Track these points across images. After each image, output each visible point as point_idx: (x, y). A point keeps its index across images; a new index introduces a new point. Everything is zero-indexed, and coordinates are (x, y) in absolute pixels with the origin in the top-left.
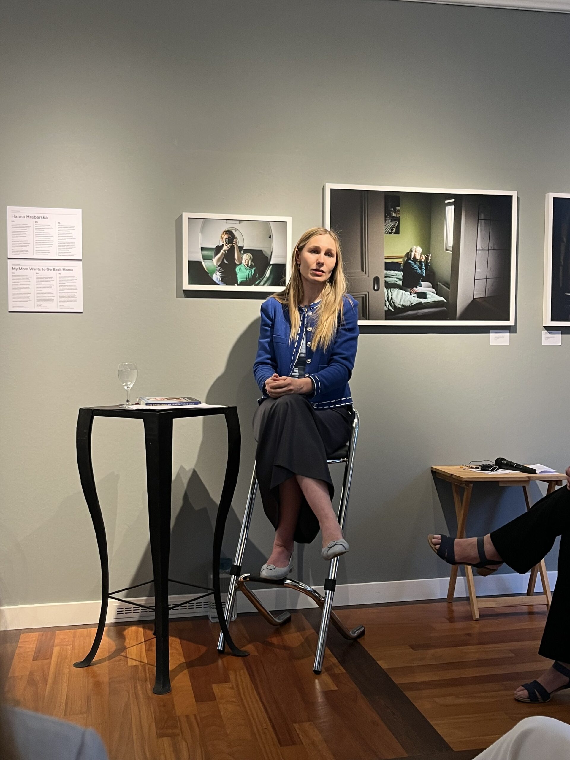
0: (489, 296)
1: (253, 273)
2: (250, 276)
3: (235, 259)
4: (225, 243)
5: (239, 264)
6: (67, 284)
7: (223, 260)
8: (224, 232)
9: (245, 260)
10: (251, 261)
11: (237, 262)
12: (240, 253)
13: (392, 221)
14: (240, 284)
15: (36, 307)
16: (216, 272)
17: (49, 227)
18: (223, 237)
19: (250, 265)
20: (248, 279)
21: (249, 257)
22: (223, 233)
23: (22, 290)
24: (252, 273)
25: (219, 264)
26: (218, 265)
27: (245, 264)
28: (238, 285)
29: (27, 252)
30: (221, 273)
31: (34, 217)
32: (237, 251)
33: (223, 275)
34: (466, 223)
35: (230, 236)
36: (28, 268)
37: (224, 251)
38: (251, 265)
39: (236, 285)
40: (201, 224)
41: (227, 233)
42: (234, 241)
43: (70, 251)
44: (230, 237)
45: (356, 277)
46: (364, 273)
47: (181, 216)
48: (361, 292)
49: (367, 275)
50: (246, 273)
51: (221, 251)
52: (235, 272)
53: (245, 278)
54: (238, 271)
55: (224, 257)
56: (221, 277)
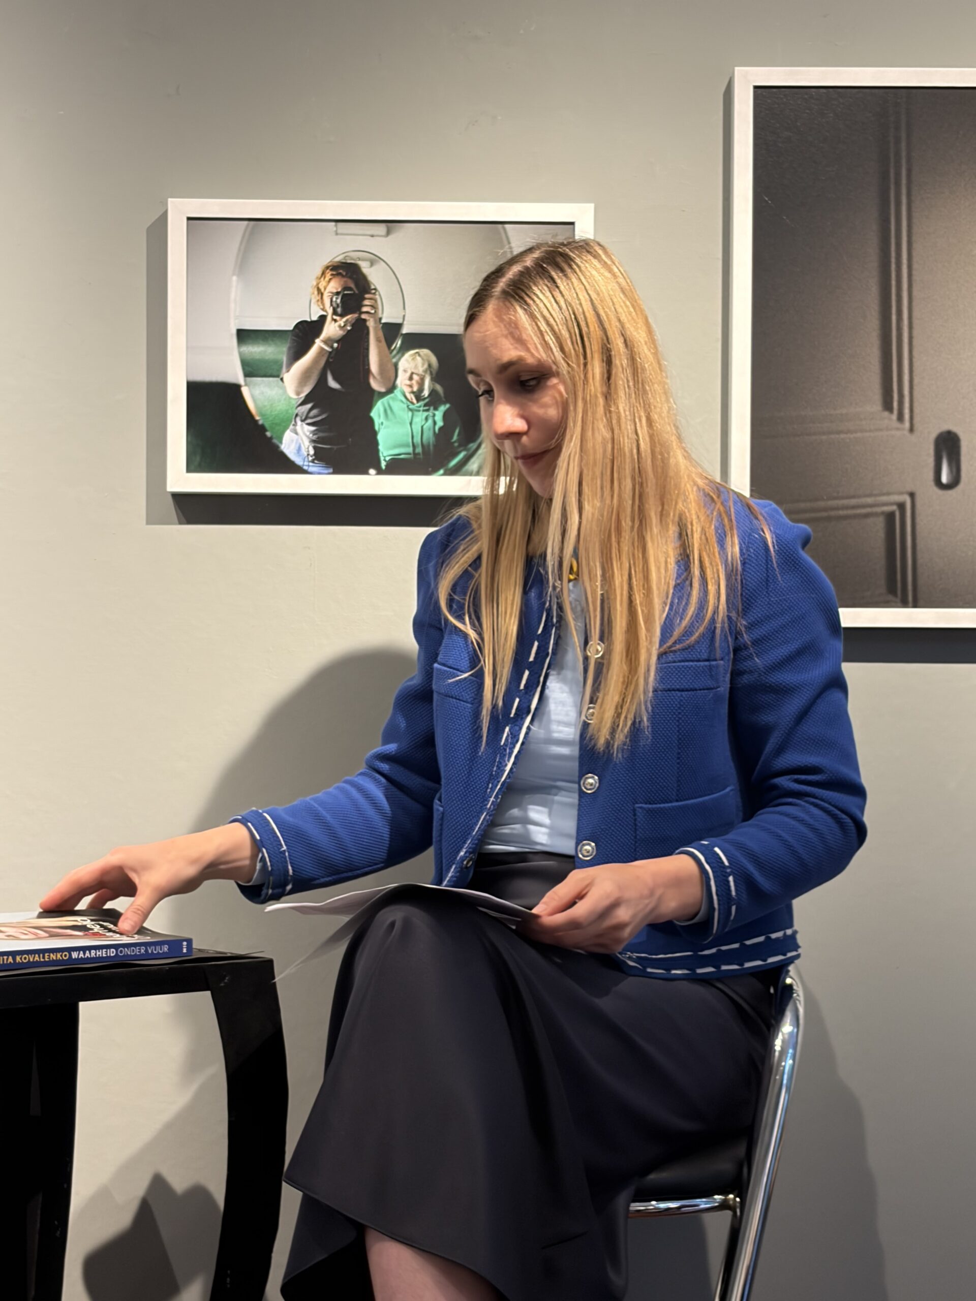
1: (440, 423)
2: (429, 436)
3: (368, 371)
4: (330, 311)
5: (383, 390)
7: (322, 380)
8: (327, 268)
9: (408, 374)
10: (436, 378)
11: (375, 385)
12: (389, 346)
14: (387, 466)
16: (295, 425)
18: (322, 288)
19: (426, 393)
20: (419, 450)
21: (423, 365)
22: (323, 273)
24: (435, 423)
25: (307, 390)
26: (303, 395)
27: (407, 390)
28: (380, 472)
30: (313, 428)
32: (378, 340)
33: (321, 435)
35: (352, 286)
37: (326, 342)
38: (433, 392)
39: (372, 471)
40: (239, 240)
41: (339, 274)
42: (366, 302)
44: (349, 289)
45: (859, 435)
46: (895, 416)
47: (166, 213)
48: (884, 494)
49: (907, 424)
50: (411, 424)
51: (313, 343)
52: (371, 421)
53: (407, 446)
54: (382, 419)
55: (328, 365)
56: (312, 441)
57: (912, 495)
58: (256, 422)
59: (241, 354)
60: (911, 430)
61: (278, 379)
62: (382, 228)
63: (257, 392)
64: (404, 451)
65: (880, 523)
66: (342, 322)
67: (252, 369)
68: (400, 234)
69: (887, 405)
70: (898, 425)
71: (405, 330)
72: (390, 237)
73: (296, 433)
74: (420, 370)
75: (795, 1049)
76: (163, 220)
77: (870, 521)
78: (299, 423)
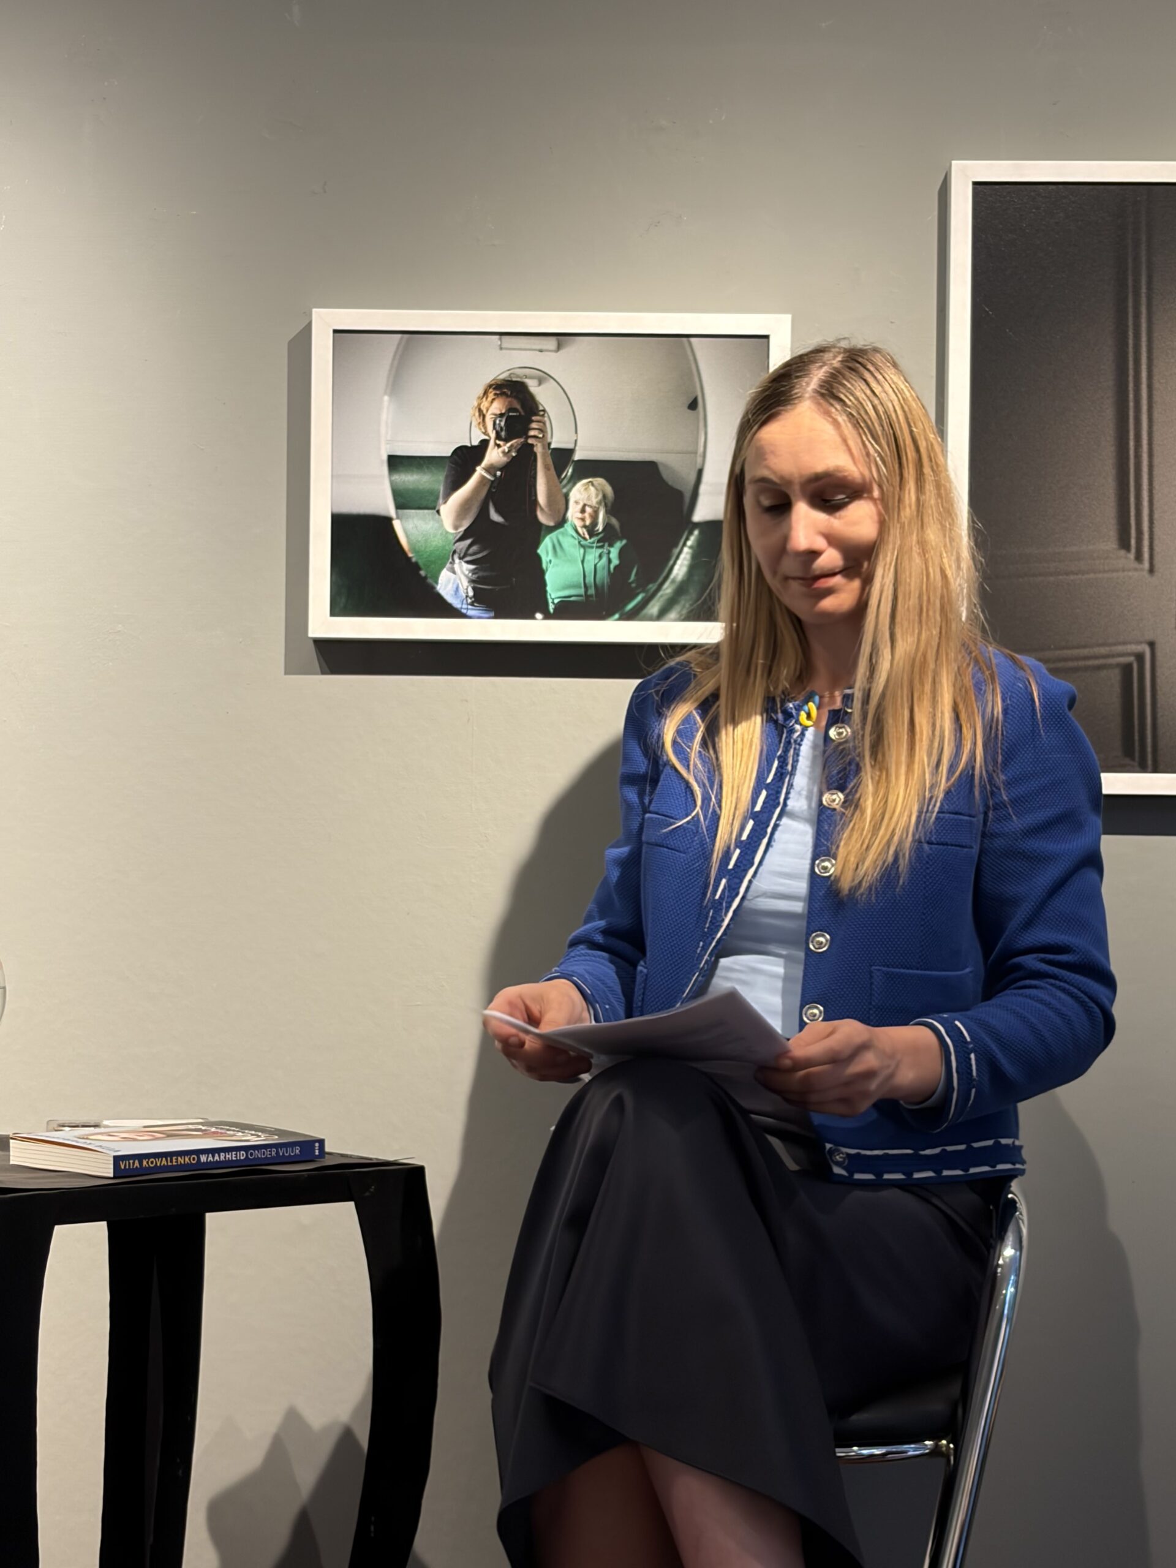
1: (615, 561)
2: (603, 575)
3: (535, 502)
4: (493, 435)
5: (552, 524)
7: (483, 512)
8: (490, 386)
9: (580, 507)
10: (608, 512)
11: (542, 518)
12: (559, 474)
14: (555, 609)
16: (453, 562)
18: (484, 408)
19: (600, 527)
20: (592, 591)
21: (597, 495)
22: (486, 393)
24: (610, 561)
25: (466, 524)
26: (462, 529)
27: (579, 524)
28: (548, 616)
30: (472, 567)
32: (546, 468)
33: (481, 574)
35: (518, 407)
37: (488, 470)
38: (608, 526)
39: (539, 616)
40: (392, 355)
41: (503, 394)
42: (534, 425)
44: (515, 410)
45: (1092, 576)
46: (1132, 555)
47: (309, 325)
48: (1120, 644)
49: (1146, 565)
50: (583, 562)
51: (474, 471)
52: (537, 559)
53: (580, 587)
54: (551, 556)
55: (490, 496)
56: (471, 581)
57: (1152, 645)
58: (409, 559)
59: (392, 483)
60: (1152, 570)
61: (434, 511)
62: (551, 343)
63: (410, 525)
64: (574, 593)
65: (1115, 676)
66: (506, 448)
67: (404, 500)
68: (574, 348)
69: (1124, 544)
70: (1136, 565)
71: (577, 456)
72: (561, 352)
73: (454, 572)
74: (594, 501)
75: (1017, 1275)
76: (306, 332)
77: (1104, 673)
78: (457, 561)
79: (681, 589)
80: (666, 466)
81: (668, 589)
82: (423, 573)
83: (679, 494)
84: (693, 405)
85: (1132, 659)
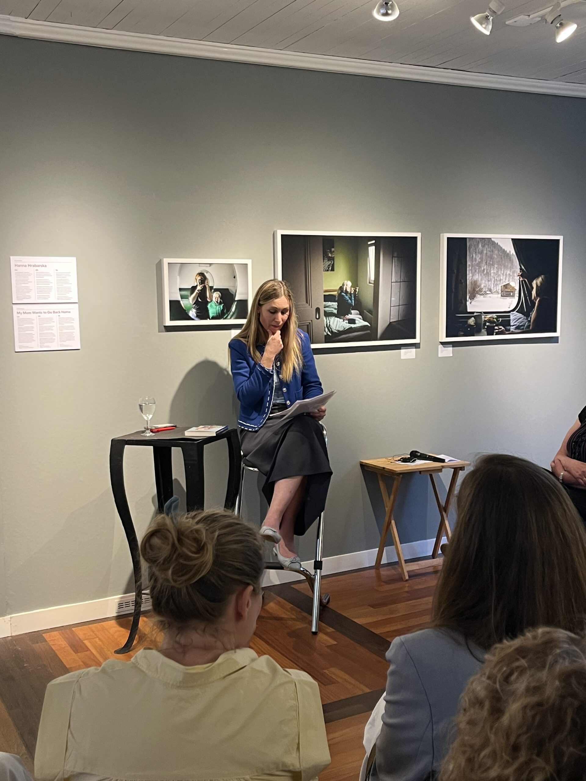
0: (401, 319)
1: (222, 308)
2: (220, 311)
3: (207, 297)
4: (198, 283)
5: (210, 301)
6: (66, 325)
7: (197, 299)
8: (198, 274)
9: (215, 298)
10: (221, 298)
11: (208, 300)
12: (211, 291)
13: (328, 261)
15: (39, 346)
16: (192, 309)
17: (48, 274)
18: (196, 278)
19: (219, 302)
20: (218, 314)
21: (218, 295)
22: (197, 275)
23: (27, 332)
24: (221, 308)
25: (194, 302)
27: (215, 301)
28: (210, 319)
29: (29, 297)
30: (196, 310)
31: (34, 266)
32: (209, 290)
33: (198, 311)
34: (384, 260)
35: (203, 278)
36: (31, 311)
37: (198, 291)
38: (220, 301)
39: (208, 319)
40: (178, 268)
41: (200, 275)
42: (206, 282)
43: (67, 295)
45: (302, 308)
46: (308, 304)
47: (163, 262)
48: (306, 321)
50: (216, 308)
51: (195, 291)
52: (207, 308)
53: (215, 313)
54: (210, 308)
55: (198, 296)
56: (196, 313)
57: (312, 321)
58: (184, 309)
59: (180, 294)
60: (311, 307)
62: (209, 265)
63: (184, 302)
64: (215, 315)
65: (306, 327)
66: (201, 286)
67: (182, 297)
68: (213, 266)
69: (307, 302)
70: (309, 306)
72: (211, 267)
74: (217, 297)
77: (304, 326)
79: (234, 313)
80: (230, 289)
81: (231, 313)
82: (187, 312)
83: (233, 295)
84: (235, 277)
85: (308, 324)
